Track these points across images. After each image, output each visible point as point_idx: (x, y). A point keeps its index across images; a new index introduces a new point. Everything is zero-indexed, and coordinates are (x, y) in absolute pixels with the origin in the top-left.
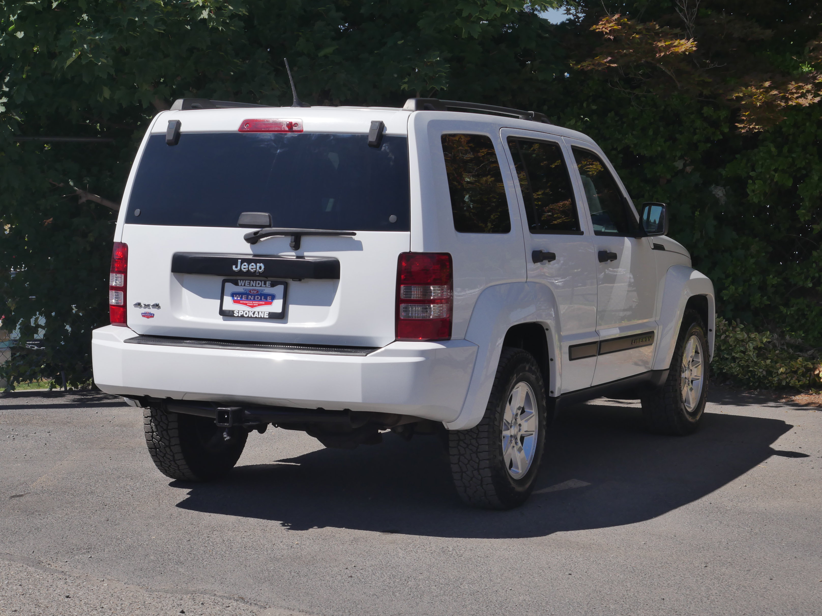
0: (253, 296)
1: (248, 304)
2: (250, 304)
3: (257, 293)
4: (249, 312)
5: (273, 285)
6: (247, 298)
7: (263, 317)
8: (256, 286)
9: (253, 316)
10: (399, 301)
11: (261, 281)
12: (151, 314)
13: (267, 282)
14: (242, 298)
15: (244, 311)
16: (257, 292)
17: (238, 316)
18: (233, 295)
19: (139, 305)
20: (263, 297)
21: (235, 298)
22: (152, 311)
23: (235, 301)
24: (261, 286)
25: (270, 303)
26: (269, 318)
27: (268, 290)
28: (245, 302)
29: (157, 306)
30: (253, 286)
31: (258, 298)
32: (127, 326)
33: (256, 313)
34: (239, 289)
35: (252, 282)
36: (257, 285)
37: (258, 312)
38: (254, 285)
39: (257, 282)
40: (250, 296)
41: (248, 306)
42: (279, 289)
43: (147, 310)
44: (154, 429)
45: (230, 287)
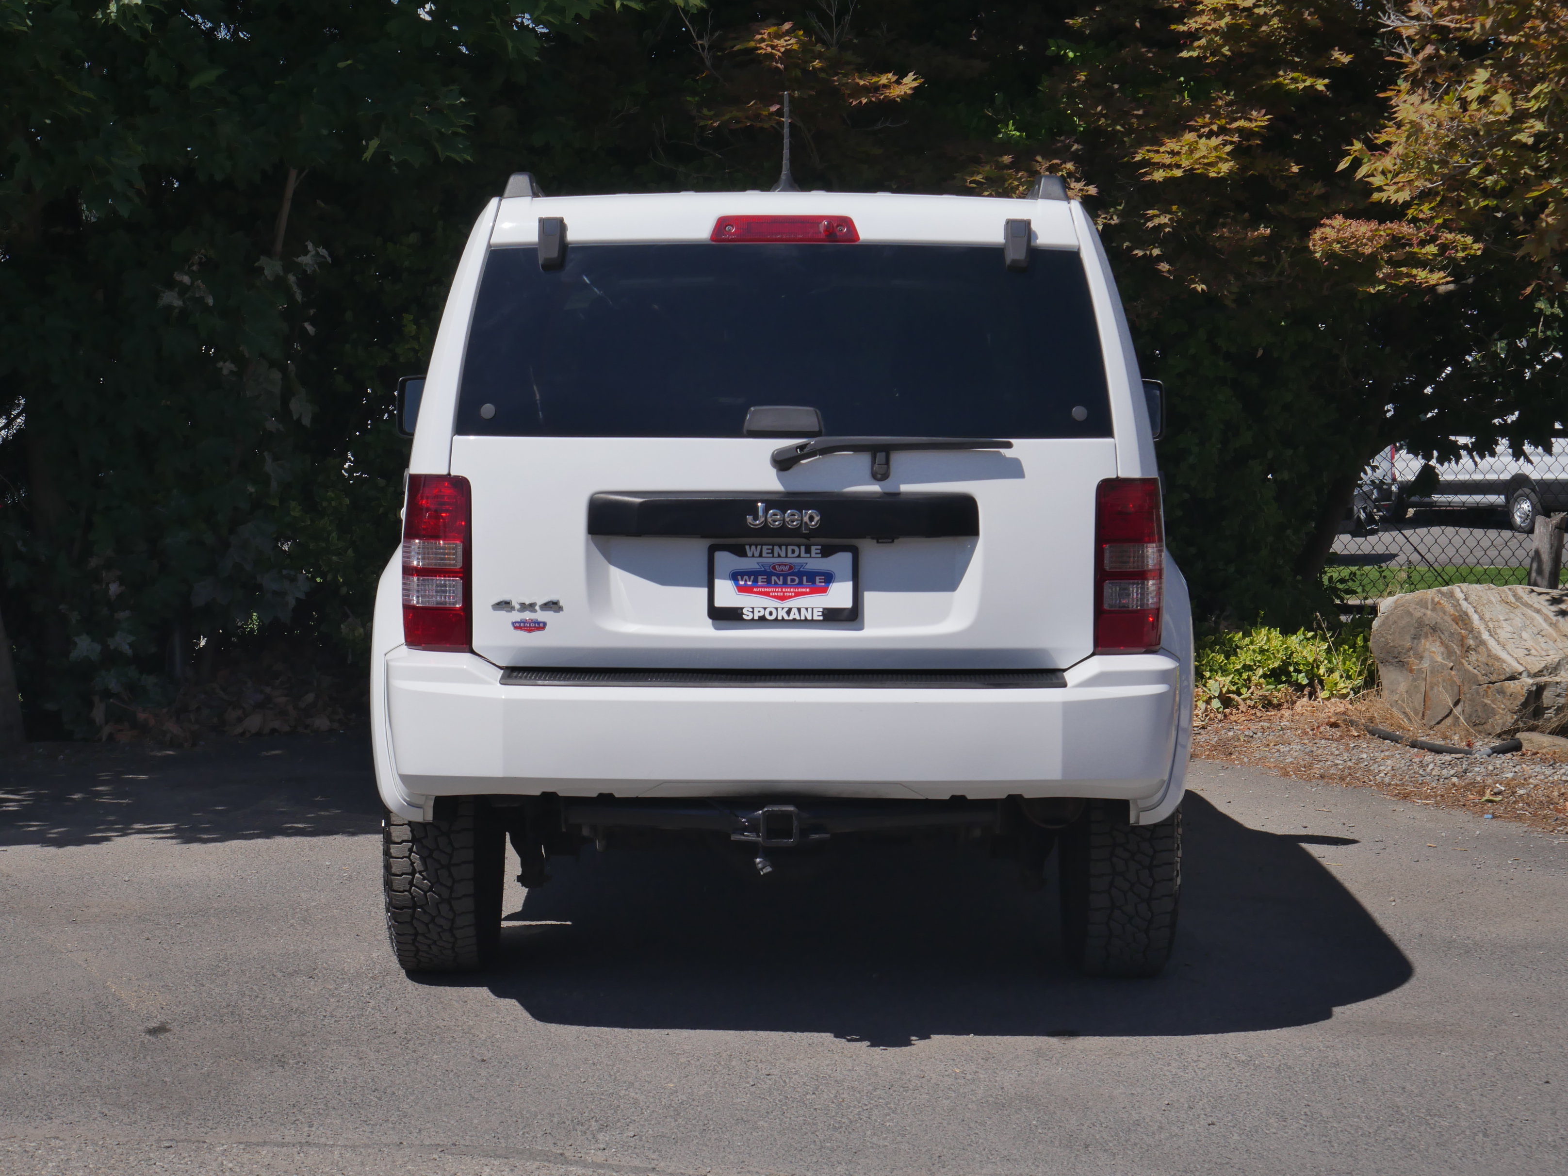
0: (781, 578)
1: (771, 594)
2: (776, 594)
3: (789, 570)
4: (776, 609)
5: (826, 552)
6: (769, 582)
7: (809, 618)
8: (787, 556)
9: (786, 617)
10: (1102, 576)
11: (799, 546)
12: (539, 623)
13: (813, 548)
14: (755, 581)
15: (765, 609)
16: (791, 568)
17: (753, 619)
18: (735, 576)
19: (504, 605)
20: (805, 578)
21: (742, 583)
22: (540, 616)
23: (742, 589)
24: (799, 556)
25: (824, 590)
26: (824, 620)
27: (815, 563)
28: (763, 590)
29: (553, 606)
30: (779, 556)
31: (793, 581)
32: (472, 652)
33: (794, 611)
34: (748, 563)
35: (776, 549)
36: (790, 554)
37: (799, 610)
38: (783, 554)
39: (790, 548)
40: (774, 578)
41: (773, 597)
42: (841, 561)
43: (527, 616)
44: (418, 865)
45: (725, 560)
